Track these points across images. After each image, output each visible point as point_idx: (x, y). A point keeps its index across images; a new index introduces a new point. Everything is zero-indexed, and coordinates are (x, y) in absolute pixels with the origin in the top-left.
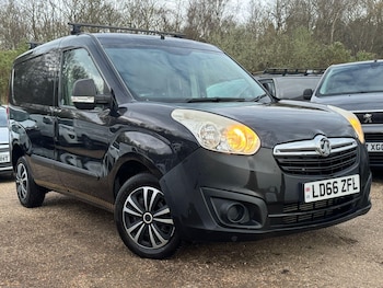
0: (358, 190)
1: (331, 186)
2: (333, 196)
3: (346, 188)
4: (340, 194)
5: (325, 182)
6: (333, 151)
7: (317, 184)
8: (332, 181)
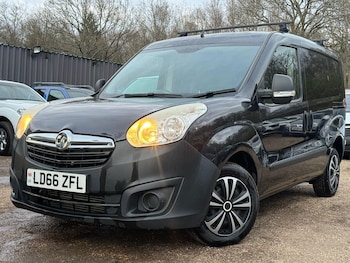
0: (84, 191)
1: (51, 178)
2: (52, 187)
3: (67, 184)
4: (60, 188)
5: (46, 172)
6: (71, 147)
7: (38, 172)
8: (53, 173)
